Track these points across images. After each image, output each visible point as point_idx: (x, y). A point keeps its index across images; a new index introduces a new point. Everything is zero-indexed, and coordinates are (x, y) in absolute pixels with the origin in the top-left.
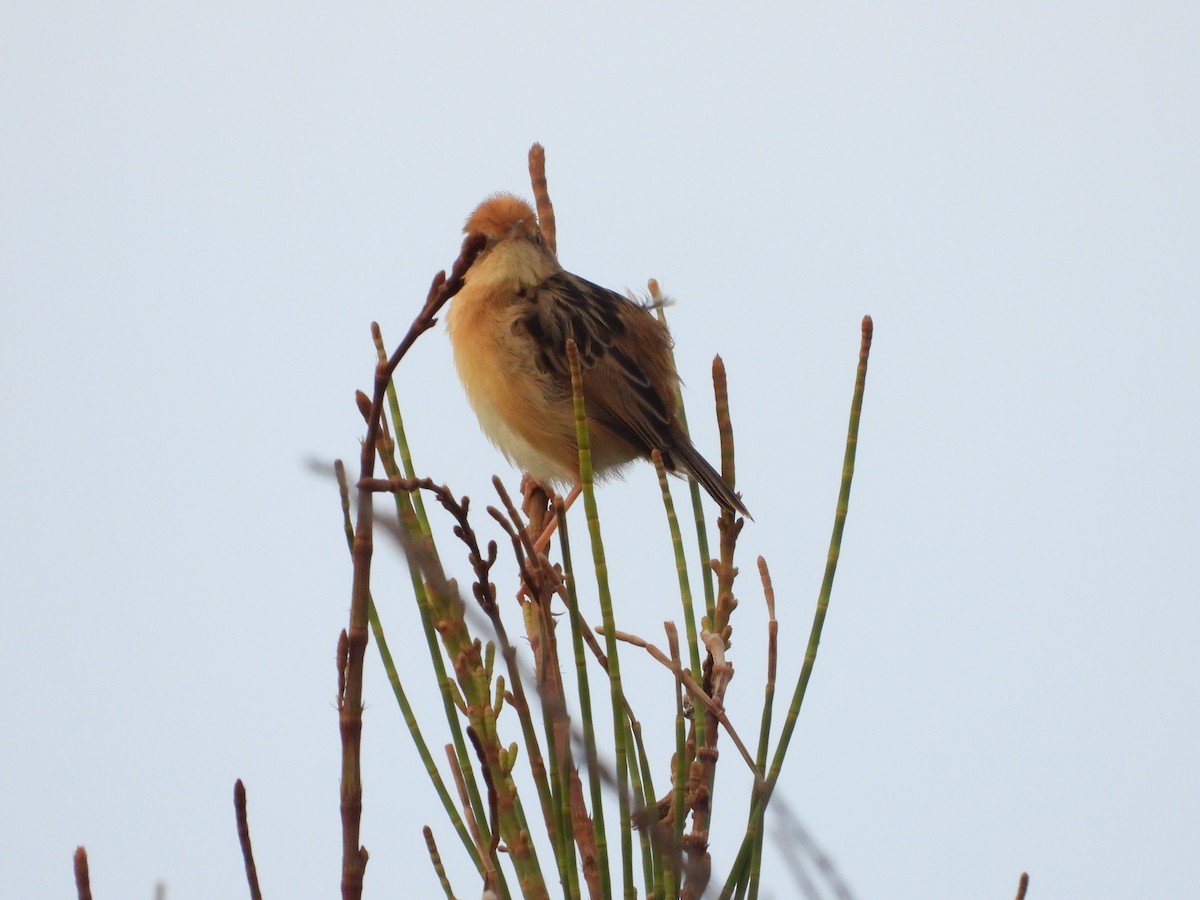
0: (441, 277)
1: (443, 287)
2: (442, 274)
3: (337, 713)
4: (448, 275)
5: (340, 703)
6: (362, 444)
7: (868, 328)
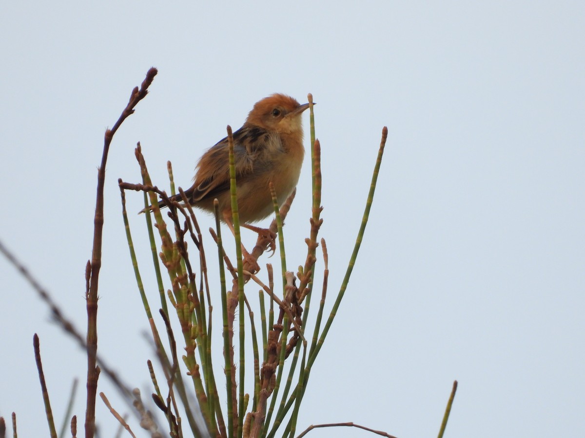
0: (136, 89)
1: (137, 95)
2: (137, 88)
3: (86, 301)
4: (140, 89)
5: (87, 296)
6: (99, 170)
7: (385, 132)
